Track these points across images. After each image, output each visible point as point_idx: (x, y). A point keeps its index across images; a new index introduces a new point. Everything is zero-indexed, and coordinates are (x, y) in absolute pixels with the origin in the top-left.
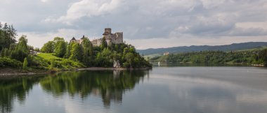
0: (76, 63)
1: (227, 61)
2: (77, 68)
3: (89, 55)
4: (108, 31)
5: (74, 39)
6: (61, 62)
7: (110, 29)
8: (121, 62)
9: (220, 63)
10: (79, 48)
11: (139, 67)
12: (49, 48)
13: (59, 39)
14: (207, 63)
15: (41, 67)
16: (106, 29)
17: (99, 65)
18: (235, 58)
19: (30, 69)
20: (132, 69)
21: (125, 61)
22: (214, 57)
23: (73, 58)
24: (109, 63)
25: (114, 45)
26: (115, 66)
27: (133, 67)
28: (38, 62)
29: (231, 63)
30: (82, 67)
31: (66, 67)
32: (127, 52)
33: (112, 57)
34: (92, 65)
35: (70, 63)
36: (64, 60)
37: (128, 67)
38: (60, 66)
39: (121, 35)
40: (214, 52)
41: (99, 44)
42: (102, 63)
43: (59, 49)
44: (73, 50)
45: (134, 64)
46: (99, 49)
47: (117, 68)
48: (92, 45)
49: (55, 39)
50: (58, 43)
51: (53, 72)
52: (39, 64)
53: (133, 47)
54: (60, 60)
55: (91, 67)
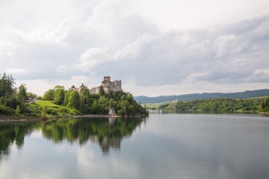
0: (72, 111)
1: (237, 109)
2: (73, 115)
3: (86, 103)
4: (107, 80)
5: (73, 87)
6: (56, 109)
7: (109, 77)
8: (116, 109)
9: (230, 111)
10: (76, 96)
11: (134, 115)
12: (50, 96)
13: (60, 87)
14: (216, 110)
15: (33, 114)
16: (105, 77)
17: (95, 113)
18: (245, 106)
19: (23, 116)
20: (126, 116)
21: (120, 108)
22: (224, 104)
23: (71, 106)
24: (105, 110)
25: (112, 92)
26: (110, 113)
27: (128, 115)
28: (31, 110)
29: (241, 111)
30: (78, 114)
31: (61, 114)
32: (124, 99)
33: (108, 105)
34: (89, 112)
35: (66, 111)
36: (61, 107)
37: (123, 114)
38: (55, 113)
39: (119, 83)
40: (223, 100)
41: (97, 92)
42: (99, 110)
43: (59, 97)
44: (70, 98)
45: (129, 112)
46: (97, 97)
47: (112, 116)
48: (89, 93)
49: (56, 87)
50: (58, 90)
51: (45, 119)
52: (32, 112)
53: (131, 95)
54: (57, 107)
55: (87, 114)
